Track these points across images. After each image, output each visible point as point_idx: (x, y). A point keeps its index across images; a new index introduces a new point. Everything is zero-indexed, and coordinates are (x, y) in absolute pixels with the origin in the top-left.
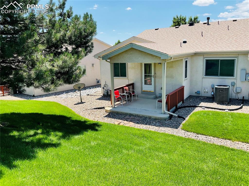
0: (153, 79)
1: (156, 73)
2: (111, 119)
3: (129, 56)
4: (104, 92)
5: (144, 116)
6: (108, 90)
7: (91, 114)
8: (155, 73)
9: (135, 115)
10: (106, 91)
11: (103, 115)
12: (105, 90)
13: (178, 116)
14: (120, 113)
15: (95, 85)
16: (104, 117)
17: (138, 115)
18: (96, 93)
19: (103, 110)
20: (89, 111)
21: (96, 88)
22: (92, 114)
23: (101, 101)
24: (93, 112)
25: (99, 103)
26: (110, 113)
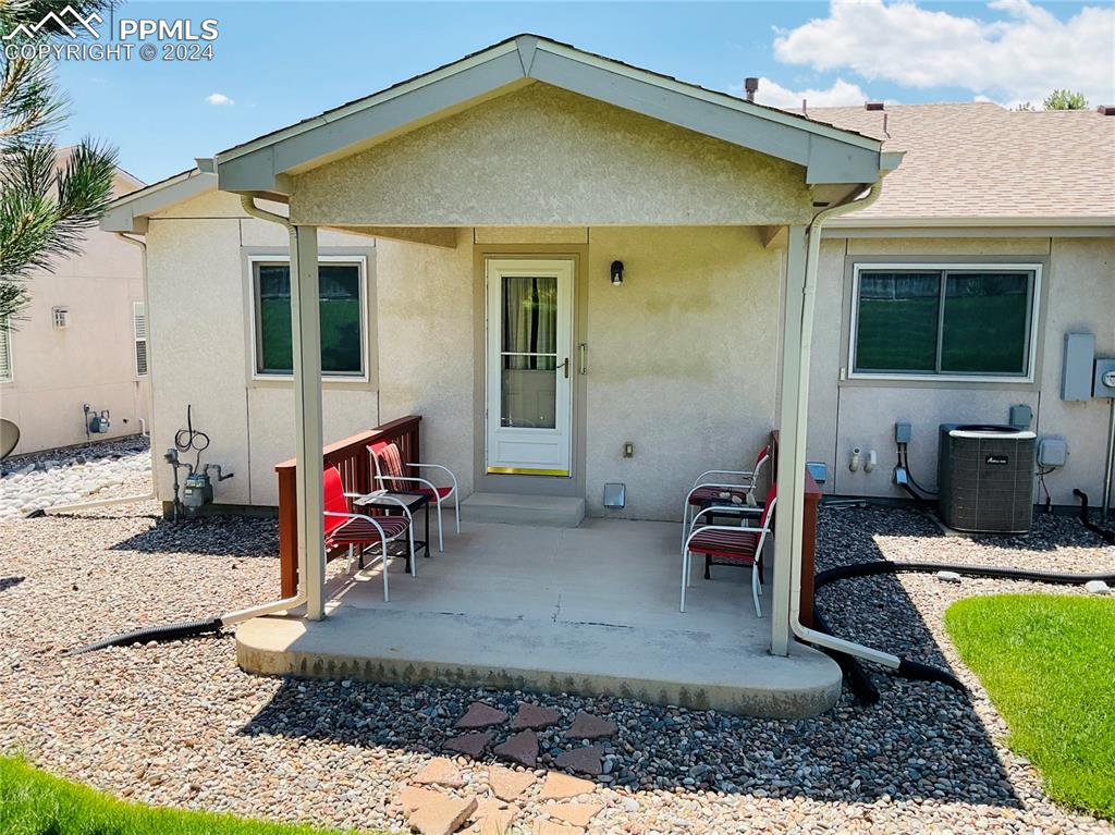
0: (563, 385)
1: (591, 339)
2: (332, 750)
3: (477, 162)
4: (177, 487)
5: (635, 691)
6: (212, 473)
7: (95, 707)
8: (580, 346)
9: (543, 683)
10: (192, 482)
11: (229, 707)
12: (183, 472)
13: (904, 664)
14: (394, 672)
15: (71, 448)
16: (246, 731)
17: (579, 686)
18: (97, 499)
19: (205, 646)
20: (73, 672)
21: (82, 462)
22: (105, 703)
23: (160, 560)
24: (112, 685)
25: (149, 583)
26: (289, 677)
